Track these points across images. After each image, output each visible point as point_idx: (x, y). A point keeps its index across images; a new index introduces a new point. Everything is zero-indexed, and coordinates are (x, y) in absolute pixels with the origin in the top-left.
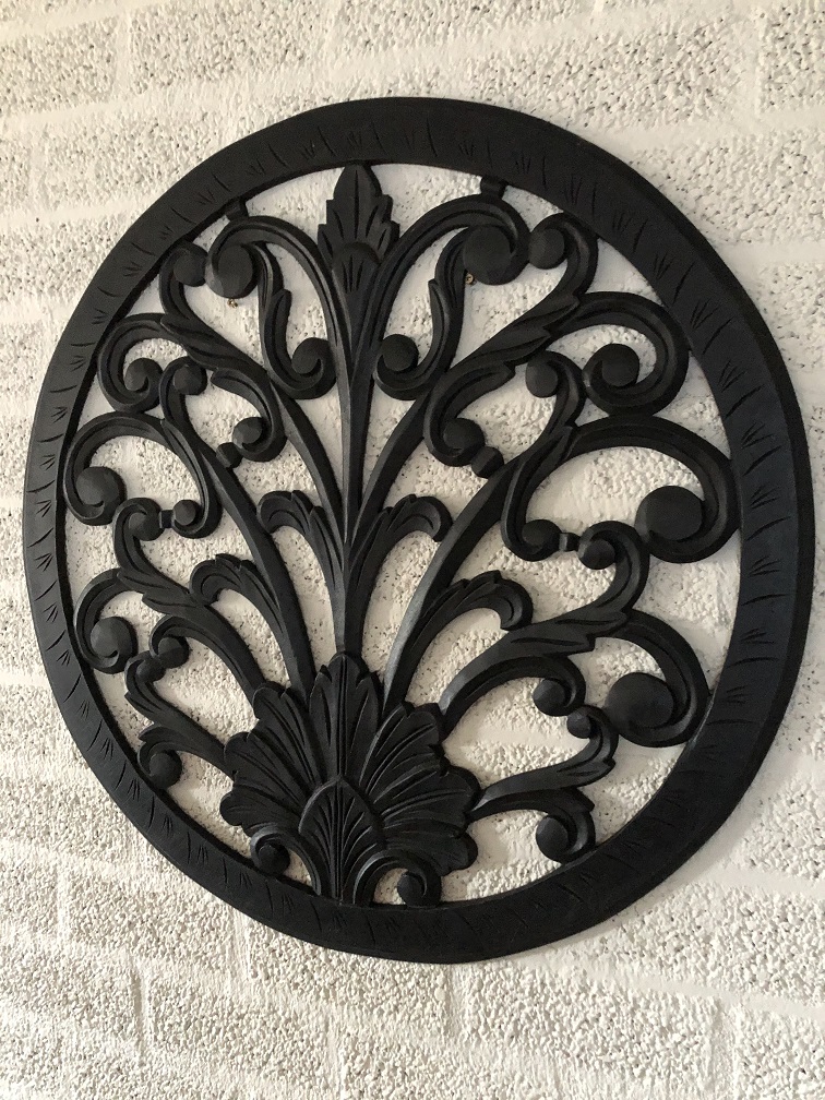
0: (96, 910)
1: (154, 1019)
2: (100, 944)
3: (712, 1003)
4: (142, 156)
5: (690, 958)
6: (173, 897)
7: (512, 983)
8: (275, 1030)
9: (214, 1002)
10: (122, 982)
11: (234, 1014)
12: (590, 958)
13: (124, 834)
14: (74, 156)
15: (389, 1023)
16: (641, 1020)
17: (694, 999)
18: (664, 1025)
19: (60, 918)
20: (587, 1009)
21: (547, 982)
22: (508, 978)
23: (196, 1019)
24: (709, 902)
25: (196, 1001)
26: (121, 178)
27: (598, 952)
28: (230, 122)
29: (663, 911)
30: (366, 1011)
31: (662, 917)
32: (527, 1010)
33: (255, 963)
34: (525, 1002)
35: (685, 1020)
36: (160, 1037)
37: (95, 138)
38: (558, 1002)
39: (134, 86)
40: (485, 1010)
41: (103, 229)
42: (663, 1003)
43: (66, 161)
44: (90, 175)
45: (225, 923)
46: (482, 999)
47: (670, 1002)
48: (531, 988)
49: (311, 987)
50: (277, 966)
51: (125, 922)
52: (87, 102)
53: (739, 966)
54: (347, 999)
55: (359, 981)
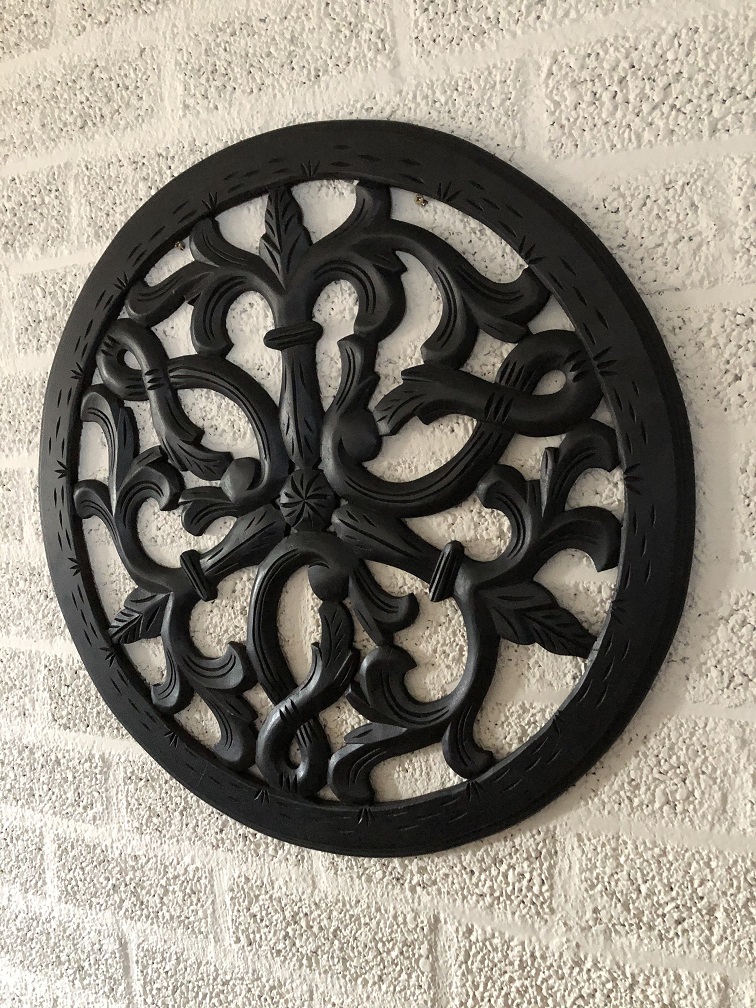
0: (81, 873)
1: (142, 982)
2: (87, 907)
3: (718, 979)
4: (84, 100)
5: (692, 930)
6: (154, 860)
7: (500, 954)
8: (260, 997)
9: (199, 968)
10: (110, 945)
11: (219, 980)
12: (583, 929)
13: (104, 795)
14: (20, 108)
15: (374, 994)
16: (641, 997)
17: (698, 975)
18: (666, 1002)
19: (48, 880)
20: (582, 984)
21: (538, 954)
22: (495, 950)
23: (182, 984)
24: (712, 871)
25: (182, 966)
26: (65, 125)
27: (591, 923)
28: (168, 56)
29: (661, 880)
30: (350, 981)
31: (660, 887)
32: (518, 983)
33: (237, 928)
34: (515, 977)
35: (689, 997)
36: (149, 1001)
37: (38, 86)
38: (550, 977)
39: (72, 29)
40: (473, 982)
41: (51, 180)
42: (664, 981)
43: (13, 113)
44: (35, 125)
45: (206, 886)
46: (469, 971)
47: (672, 978)
48: (521, 961)
49: (294, 955)
50: (259, 931)
51: (110, 885)
52: (29, 51)
53: (748, 940)
54: (330, 967)
55: (341, 949)
